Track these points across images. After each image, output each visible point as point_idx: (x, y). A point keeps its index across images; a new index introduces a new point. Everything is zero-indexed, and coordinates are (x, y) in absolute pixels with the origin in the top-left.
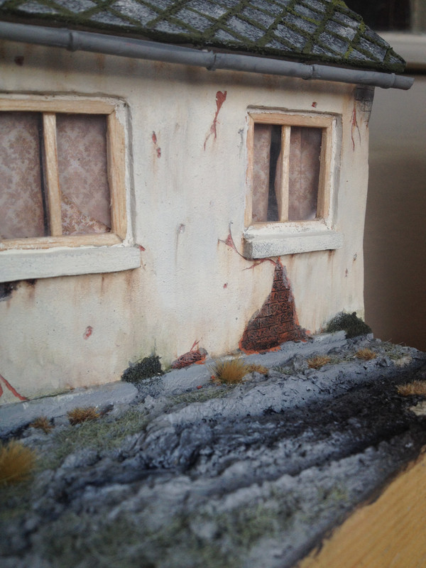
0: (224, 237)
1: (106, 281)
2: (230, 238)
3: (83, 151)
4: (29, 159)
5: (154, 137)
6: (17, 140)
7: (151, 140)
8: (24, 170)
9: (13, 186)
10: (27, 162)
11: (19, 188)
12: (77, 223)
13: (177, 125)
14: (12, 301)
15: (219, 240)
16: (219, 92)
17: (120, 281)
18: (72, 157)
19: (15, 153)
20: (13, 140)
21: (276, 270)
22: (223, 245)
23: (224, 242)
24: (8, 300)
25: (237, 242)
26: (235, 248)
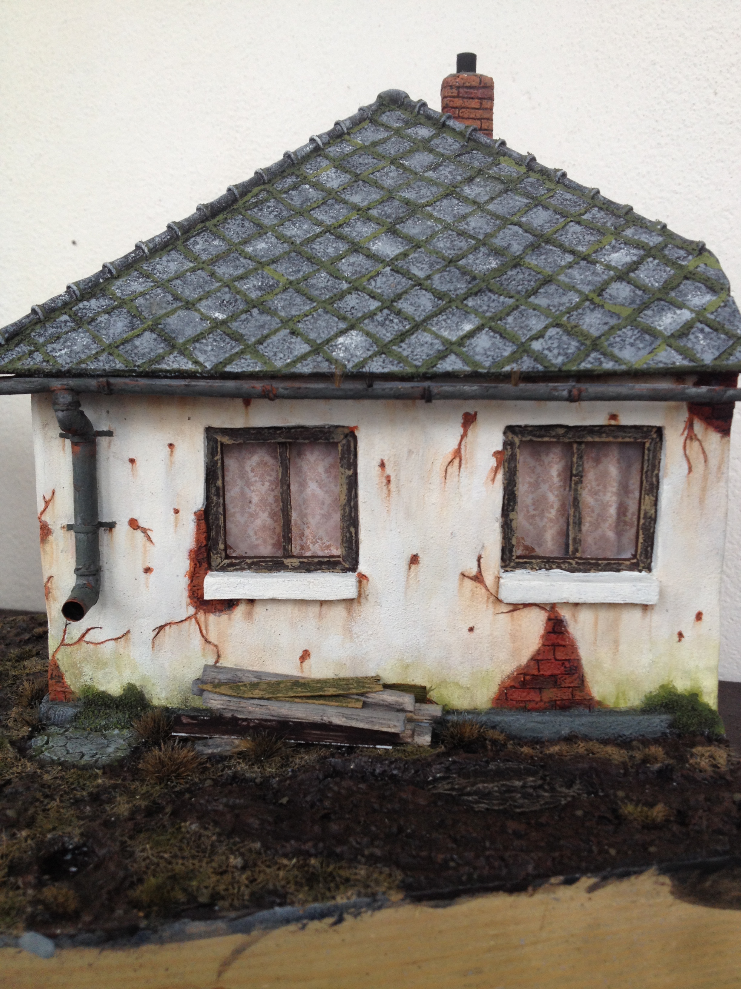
0: (471, 573)
1: (325, 607)
2: (479, 574)
3: (323, 473)
4: (270, 481)
5: (382, 465)
6: (258, 464)
8: (263, 492)
9: (253, 507)
10: (267, 484)
11: (258, 509)
12: (311, 543)
13: (410, 452)
14: (233, 616)
15: (464, 575)
16: (467, 414)
18: (311, 479)
19: (255, 476)
20: (254, 464)
21: (549, 619)
22: (468, 583)
23: (469, 577)
24: (230, 615)
25: (489, 580)
26: (486, 587)
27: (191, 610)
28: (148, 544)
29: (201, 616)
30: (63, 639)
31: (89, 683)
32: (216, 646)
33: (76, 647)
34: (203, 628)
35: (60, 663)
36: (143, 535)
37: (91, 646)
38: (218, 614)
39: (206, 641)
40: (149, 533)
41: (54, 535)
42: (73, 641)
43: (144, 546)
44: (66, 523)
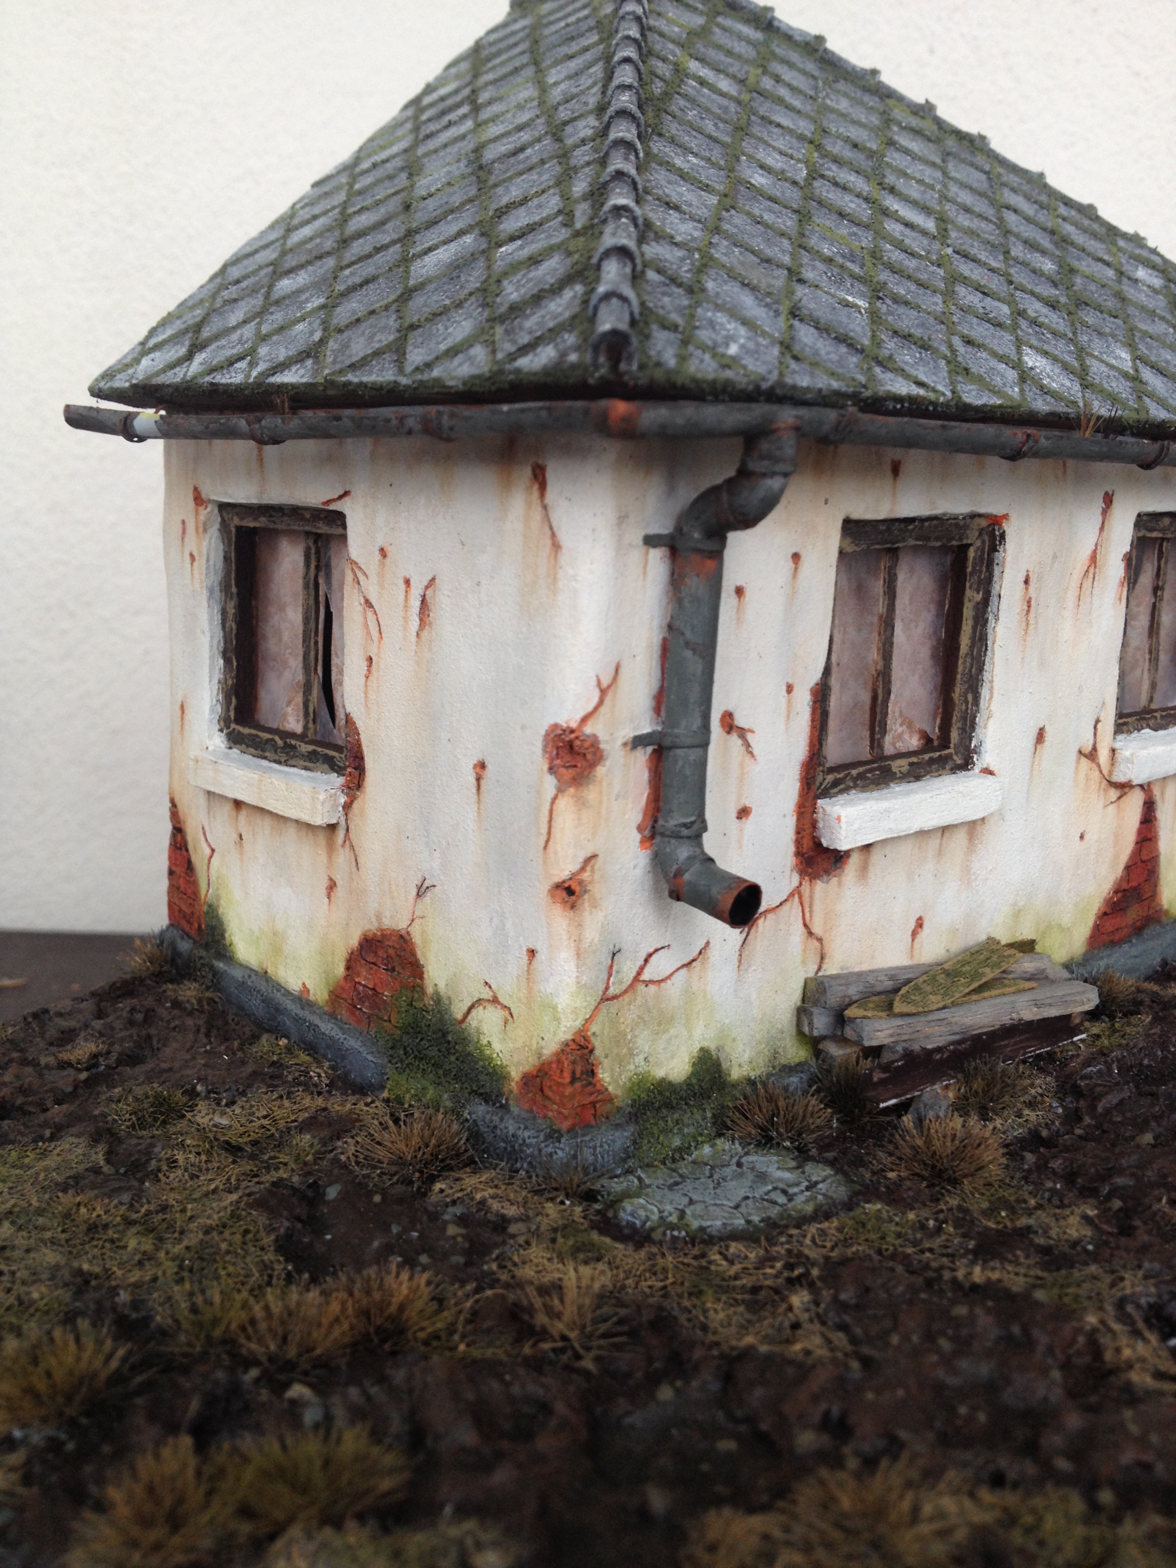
0: (1088, 748)
1: (947, 834)
2: (1094, 748)
5: (1026, 582)
7: (1023, 585)
13: (1055, 557)
14: (844, 878)
15: (1080, 752)
16: (1106, 494)
17: (960, 838)
21: (1145, 803)
22: (1084, 762)
23: (1086, 756)
24: (839, 876)
25: (1103, 756)
26: (1099, 766)
27: (796, 878)
28: (748, 758)
29: (806, 888)
30: (607, 988)
31: (643, 1068)
32: (820, 940)
33: (627, 998)
34: (807, 910)
35: (596, 1043)
36: (740, 742)
37: (652, 988)
38: (825, 878)
39: (810, 933)
40: (749, 736)
41: (608, 763)
42: (624, 987)
43: (742, 766)
44: (632, 735)
